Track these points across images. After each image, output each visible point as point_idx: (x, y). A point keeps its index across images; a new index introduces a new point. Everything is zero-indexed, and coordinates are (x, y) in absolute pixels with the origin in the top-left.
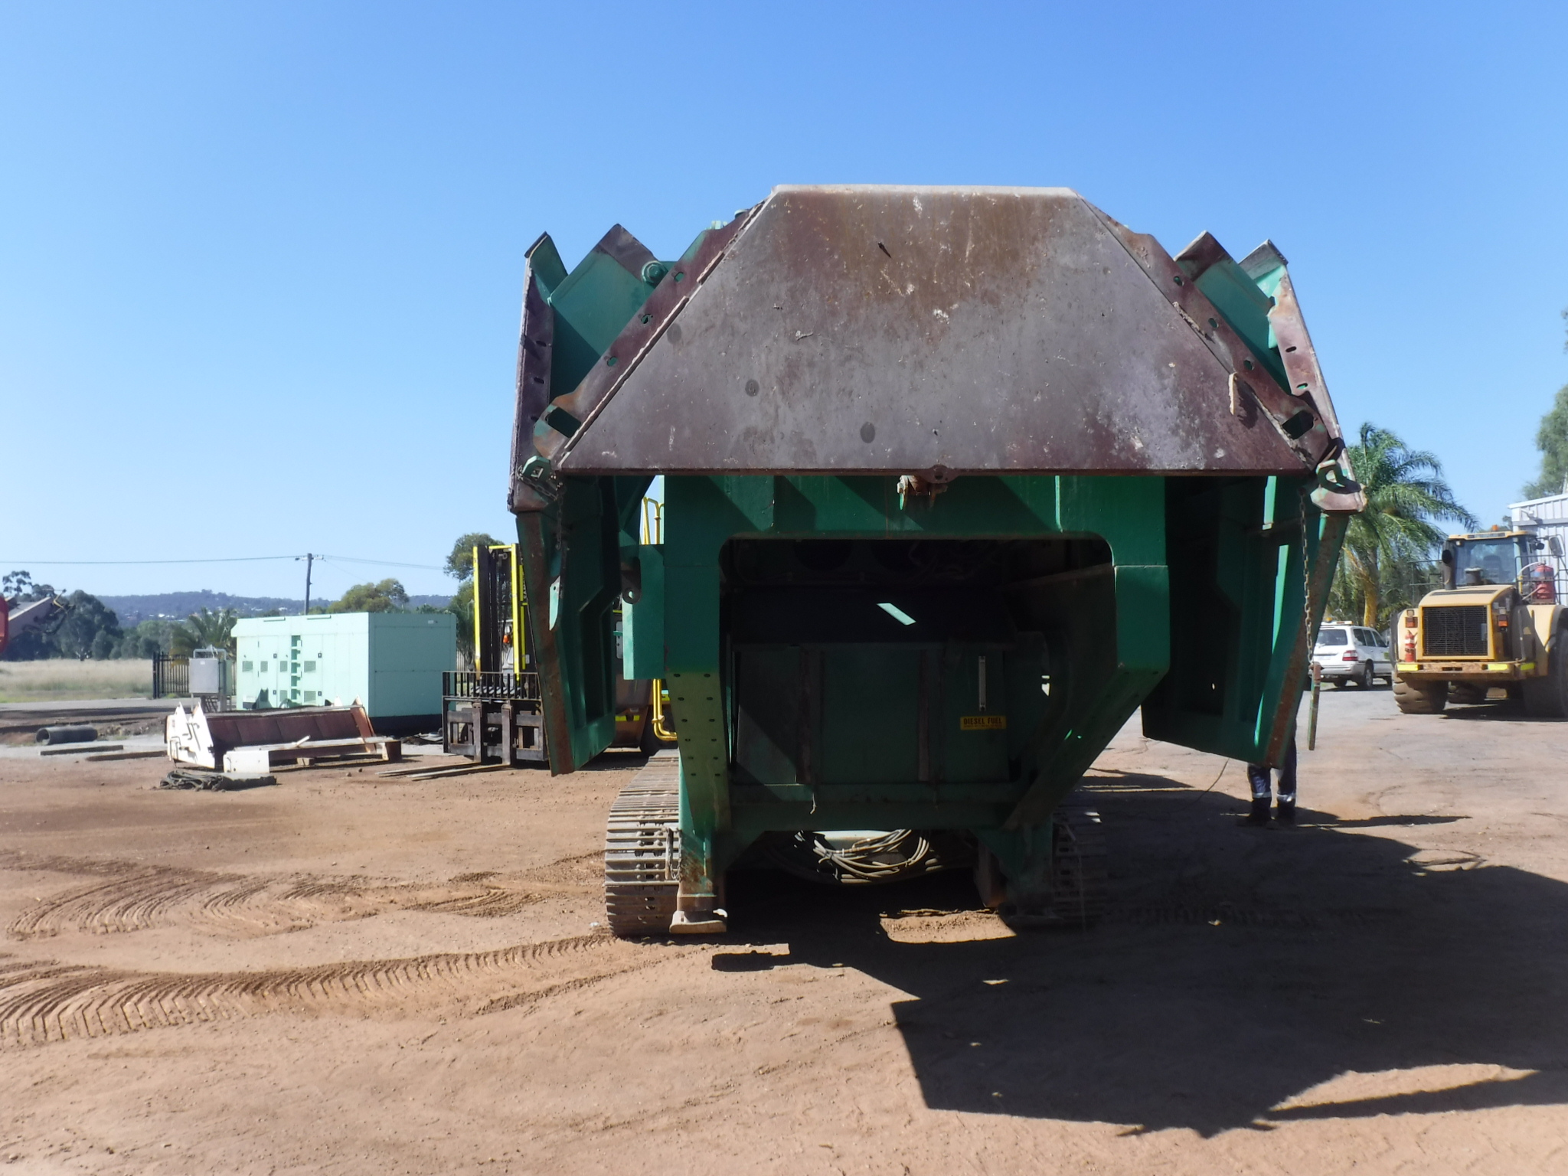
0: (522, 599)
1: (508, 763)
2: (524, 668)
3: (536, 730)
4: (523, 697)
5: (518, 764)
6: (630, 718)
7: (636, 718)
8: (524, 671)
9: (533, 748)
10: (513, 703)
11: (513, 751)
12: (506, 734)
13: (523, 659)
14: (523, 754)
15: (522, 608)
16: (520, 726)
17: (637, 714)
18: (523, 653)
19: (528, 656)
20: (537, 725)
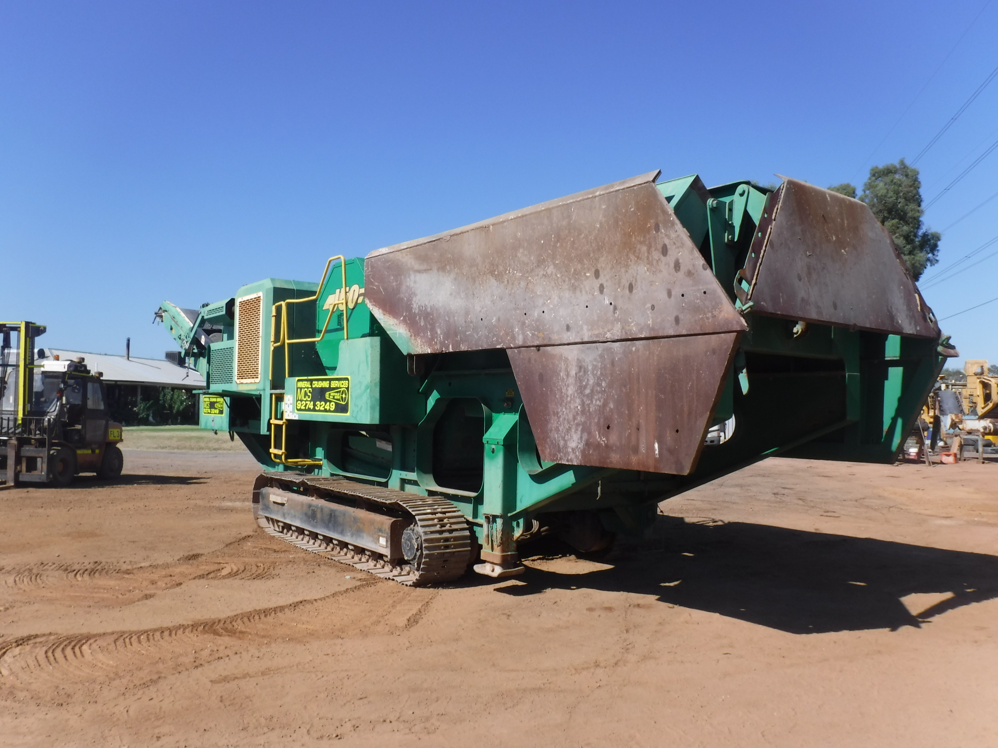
0: (27, 363)
1: (12, 484)
2: (26, 413)
3: (39, 460)
4: (28, 435)
5: (20, 484)
6: (93, 451)
7: (97, 451)
8: (27, 416)
9: (35, 473)
10: (18, 439)
11: (17, 474)
12: (11, 462)
13: (26, 407)
14: (25, 477)
15: (27, 370)
16: (24, 457)
17: (97, 448)
18: (26, 403)
19: (29, 405)
20: (41, 455)
